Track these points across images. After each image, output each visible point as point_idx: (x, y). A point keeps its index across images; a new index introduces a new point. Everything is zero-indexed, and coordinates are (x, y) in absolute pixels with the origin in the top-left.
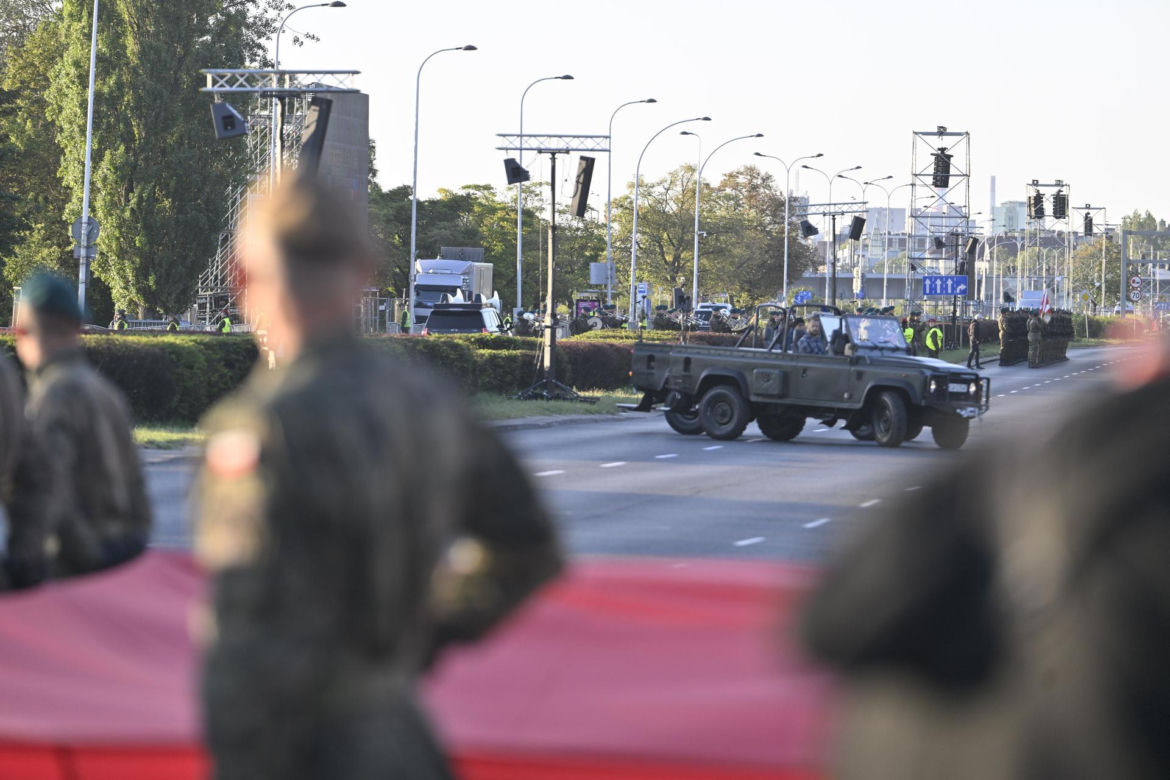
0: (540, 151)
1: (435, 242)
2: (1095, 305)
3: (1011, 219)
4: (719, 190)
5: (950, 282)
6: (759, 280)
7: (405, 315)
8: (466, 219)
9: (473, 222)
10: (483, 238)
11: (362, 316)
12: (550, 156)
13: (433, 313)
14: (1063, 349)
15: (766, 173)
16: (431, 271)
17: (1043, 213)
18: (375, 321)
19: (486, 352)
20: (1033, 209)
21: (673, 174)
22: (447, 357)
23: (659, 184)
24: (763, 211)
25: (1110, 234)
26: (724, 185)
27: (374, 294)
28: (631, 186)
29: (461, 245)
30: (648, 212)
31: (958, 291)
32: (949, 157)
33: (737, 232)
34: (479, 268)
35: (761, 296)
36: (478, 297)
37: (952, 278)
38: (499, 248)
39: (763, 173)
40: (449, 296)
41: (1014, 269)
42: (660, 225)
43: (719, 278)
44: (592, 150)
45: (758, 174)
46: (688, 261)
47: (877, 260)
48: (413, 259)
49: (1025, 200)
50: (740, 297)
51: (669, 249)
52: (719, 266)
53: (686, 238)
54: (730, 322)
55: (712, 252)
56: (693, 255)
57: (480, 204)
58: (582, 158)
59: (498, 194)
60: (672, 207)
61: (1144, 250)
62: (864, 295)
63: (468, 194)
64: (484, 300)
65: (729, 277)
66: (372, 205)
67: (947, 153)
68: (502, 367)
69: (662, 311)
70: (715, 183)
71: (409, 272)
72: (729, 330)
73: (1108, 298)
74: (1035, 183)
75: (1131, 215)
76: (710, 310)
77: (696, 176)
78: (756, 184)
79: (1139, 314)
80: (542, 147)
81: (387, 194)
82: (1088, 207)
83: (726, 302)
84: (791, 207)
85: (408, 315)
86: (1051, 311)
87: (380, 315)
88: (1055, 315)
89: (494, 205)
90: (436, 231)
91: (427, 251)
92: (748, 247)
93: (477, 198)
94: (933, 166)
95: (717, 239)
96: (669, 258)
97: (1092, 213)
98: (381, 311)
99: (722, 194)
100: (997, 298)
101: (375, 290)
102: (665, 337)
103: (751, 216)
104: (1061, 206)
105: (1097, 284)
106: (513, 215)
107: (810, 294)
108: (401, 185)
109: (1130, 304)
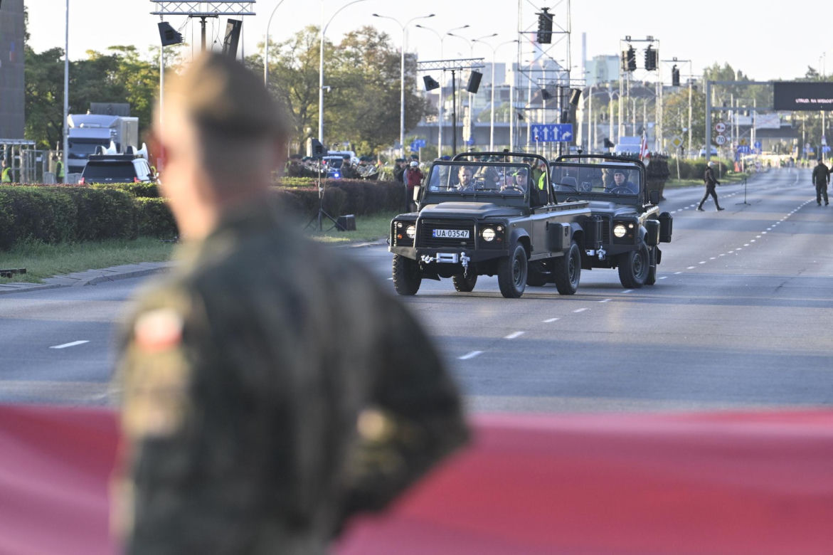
0: (191, 15)
1: (85, 98)
2: (683, 149)
3: (601, 71)
4: (341, 48)
5: (556, 130)
6: (378, 130)
7: (59, 166)
8: (112, 76)
9: (119, 80)
10: (129, 95)
11: (21, 167)
12: (200, 19)
13: (88, 164)
14: (661, 188)
15: (383, 33)
16: (82, 125)
17: (635, 66)
18: (33, 172)
19: (144, 199)
20: (626, 62)
21: (300, 35)
22: (110, 204)
23: (288, 42)
24: (380, 67)
25: (695, 84)
26: (345, 44)
27: (31, 147)
28: (262, 45)
29: (108, 101)
30: (277, 69)
31: (564, 138)
32: (551, 16)
33: (357, 86)
34: (126, 122)
35: (380, 144)
36: (130, 149)
37: (558, 126)
38: (142, 103)
39: (380, 33)
40: (103, 148)
41: (607, 116)
42: (287, 81)
43: (342, 129)
44: (238, 14)
45: (376, 33)
46: (314, 113)
47: (481, 109)
48: (66, 114)
49: (620, 54)
50: (361, 145)
51: (296, 102)
52: (341, 117)
53: (311, 92)
54: (360, 169)
55: (335, 105)
56: (318, 107)
57: (125, 64)
58: (230, 21)
59: (141, 54)
60: (297, 65)
61: (725, 99)
62: (473, 141)
63: (115, 55)
64: (135, 151)
65: (351, 127)
66: (27, 65)
67: (549, 12)
68: (159, 213)
69: (296, 160)
70: (337, 43)
71: (62, 126)
72: (358, 176)
73: (694, 143)
74: (628, 39)
75: (712, 67)
76: (341, 157)
77: (320, 36)
78: (373, 44)
79: (722, 156)
80: (193, 11)
81: (40, 56)
82: (675, 60)
83: (348, 149)
84: (406, 64)
85: (63, 166)
86: (649, 155)
87: (37, 166)
88: (653, 159)
89: (138, 64)
90: (86, 89)
91: (78, 108)
92: (368, 100)
93: (123, 59)
94: (538, 24)
95: (340, 93)
96: (297, 111)
97: (679, 66)
98: (37, 162)
99: (342, 52)
100: (592, 143)
101: (32, 143)
102: (302, 184)
103: (370, 71)
104: (652, 60)
105: (684, 130)
106: (155, 73)
107: (424, 142)
108: (53, 47)
109: (713, 148)
